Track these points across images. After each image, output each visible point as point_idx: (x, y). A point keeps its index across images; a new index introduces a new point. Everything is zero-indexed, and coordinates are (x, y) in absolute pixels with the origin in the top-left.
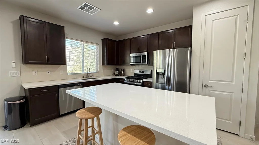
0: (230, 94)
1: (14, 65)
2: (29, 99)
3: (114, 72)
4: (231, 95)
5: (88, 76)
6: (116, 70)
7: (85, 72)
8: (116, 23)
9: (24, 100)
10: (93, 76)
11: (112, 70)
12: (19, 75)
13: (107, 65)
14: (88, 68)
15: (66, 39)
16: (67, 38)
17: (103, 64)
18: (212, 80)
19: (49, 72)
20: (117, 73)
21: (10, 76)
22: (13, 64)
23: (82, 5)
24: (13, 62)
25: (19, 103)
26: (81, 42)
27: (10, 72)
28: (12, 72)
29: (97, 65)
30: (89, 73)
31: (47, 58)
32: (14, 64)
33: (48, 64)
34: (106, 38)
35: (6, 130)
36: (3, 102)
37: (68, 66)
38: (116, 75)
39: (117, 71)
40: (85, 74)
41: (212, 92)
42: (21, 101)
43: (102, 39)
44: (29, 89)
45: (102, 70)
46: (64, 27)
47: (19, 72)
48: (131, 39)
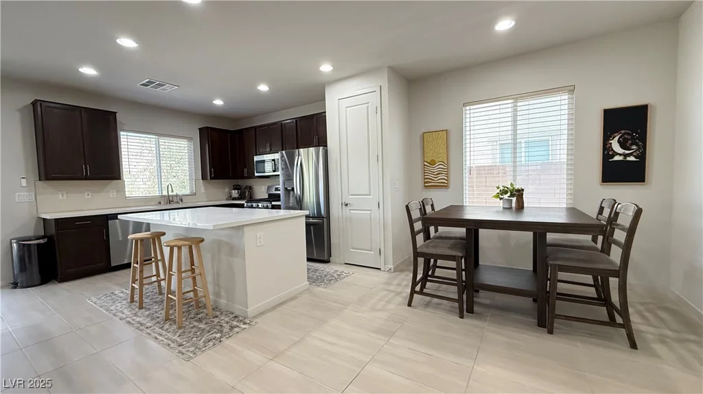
0: (369, 212)
1: (24, 182)
2: (55, 239)
3: (230, 193)
4: (370, 214)
5: (170, 201)
6: (234, 189)
7: (165, 193)
8: (218, 102)
9: (46, 240)
10: (182, 201)
11: (227, 190)
12: (34, 199)
13: (211, 179)
14: (170, 186)
15: (122, 133)
16: (124, 130)
17: (204, 178)
18: (352, 195)
19: (90, 194)
20: (235, 193)
21: (17, 200)
22: (22, 180)
23: (144, 82)
24: (23, 178)
25: (37, 244)
26: (154, 137)
27: (17, 194)
28: (22, 194)
29: (191, 179)
30: (173, 196)
31: (86, 169)
32: (24, 180)
33: (86, 178)
34: (207, 128)
35: (16, 288)
36: (9, 243)
37: (126, 183)
38: (234, 199)
39: (236, 191)
40: (162, 196)
41: (352, 212)
42: (41, 241)
43: (200, 129)
44: (55, 219)
45: (203, 190)
46: (116, 113)
47: (33, 194)
48: (255, 128)
